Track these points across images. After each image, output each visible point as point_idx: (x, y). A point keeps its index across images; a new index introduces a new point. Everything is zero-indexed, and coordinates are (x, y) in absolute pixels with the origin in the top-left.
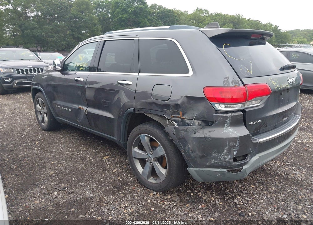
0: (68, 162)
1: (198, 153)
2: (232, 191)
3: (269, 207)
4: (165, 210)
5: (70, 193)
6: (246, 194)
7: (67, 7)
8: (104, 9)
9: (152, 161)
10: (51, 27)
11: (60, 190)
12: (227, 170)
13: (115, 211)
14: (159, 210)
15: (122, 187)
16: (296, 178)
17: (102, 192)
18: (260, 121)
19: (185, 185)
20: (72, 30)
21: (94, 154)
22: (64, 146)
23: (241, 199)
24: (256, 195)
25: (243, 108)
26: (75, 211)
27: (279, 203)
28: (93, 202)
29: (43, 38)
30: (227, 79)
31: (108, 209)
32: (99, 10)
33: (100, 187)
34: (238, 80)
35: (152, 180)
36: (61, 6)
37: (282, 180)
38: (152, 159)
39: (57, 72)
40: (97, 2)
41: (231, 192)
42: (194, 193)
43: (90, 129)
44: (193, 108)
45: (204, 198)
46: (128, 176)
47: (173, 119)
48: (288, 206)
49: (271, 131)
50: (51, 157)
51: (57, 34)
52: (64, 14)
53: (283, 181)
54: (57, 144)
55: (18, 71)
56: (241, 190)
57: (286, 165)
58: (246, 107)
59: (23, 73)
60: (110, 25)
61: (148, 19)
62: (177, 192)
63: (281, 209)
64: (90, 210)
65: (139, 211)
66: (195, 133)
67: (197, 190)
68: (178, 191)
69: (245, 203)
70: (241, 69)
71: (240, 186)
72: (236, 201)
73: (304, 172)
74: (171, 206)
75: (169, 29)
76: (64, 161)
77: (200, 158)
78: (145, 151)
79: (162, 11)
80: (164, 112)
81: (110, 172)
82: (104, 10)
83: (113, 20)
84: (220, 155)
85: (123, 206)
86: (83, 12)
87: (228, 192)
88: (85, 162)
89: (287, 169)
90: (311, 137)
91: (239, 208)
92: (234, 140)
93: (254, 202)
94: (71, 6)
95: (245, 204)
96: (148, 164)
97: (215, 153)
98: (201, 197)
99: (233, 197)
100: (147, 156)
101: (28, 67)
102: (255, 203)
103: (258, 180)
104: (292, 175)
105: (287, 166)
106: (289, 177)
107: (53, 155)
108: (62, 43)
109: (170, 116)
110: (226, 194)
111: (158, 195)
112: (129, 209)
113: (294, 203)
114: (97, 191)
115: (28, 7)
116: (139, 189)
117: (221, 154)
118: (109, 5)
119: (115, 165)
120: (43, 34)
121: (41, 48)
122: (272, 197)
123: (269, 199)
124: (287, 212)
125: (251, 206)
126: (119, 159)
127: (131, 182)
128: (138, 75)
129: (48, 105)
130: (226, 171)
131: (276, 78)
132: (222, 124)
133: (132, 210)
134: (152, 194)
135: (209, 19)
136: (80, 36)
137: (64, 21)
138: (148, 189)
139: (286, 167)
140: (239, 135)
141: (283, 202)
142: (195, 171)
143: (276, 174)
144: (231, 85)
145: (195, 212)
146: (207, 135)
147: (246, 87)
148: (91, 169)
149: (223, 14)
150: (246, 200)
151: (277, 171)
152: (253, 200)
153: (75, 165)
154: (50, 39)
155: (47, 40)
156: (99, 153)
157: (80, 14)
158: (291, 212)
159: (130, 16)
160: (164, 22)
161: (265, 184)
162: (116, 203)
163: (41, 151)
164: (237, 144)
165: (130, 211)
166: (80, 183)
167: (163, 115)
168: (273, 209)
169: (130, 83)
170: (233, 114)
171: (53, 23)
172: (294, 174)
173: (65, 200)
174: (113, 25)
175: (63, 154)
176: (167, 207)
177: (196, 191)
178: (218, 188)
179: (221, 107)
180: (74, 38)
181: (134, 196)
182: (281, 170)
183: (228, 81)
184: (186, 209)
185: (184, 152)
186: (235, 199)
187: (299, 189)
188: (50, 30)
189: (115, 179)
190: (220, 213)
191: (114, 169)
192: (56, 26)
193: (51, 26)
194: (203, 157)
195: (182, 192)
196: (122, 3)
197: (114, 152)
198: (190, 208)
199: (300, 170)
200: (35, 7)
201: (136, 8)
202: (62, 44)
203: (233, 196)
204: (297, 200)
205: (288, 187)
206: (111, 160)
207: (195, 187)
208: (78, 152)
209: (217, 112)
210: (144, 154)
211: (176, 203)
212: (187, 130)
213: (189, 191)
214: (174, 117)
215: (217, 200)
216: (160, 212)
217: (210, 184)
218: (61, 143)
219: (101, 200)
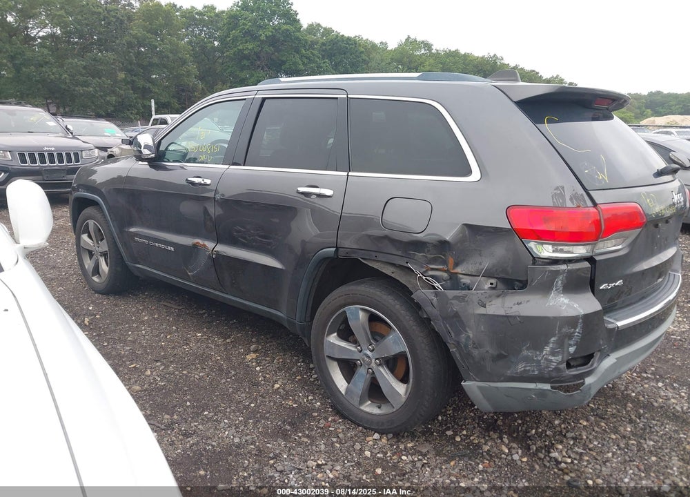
0: (168, 366)
1: (488, 349)
2: (542, 433)
3: (628, 468)
4: (406, 473)
5: (186, 435)
6: (574, 439)
7: (121, 20)
8: (205, 29)
9: (373, 365)
10: (84, 63)
11: (163, 427)
12: (552, 387)
13: (297, 476)
14: (393, 473)
15: (302, 422)
16: (669, 407)
17: (259, 432)
18: (619, 283)
19: (438, 420)
20: (129, 71)
21: (222, 348)
22: (152, 330)
23: (566, 450)
24: (596, 443)
25: (589, 254)
26: (206, 475)
27: (646, 460)
28: (244, 456)
29: (63, 86)
30: (559, 192)
31: (281, 472)
32: (193, 31)
33: (251, 421)
34: (582, 195)
35: (369, 408)
36: (107, 17)
37: (642, 411)
38: (373, 360)
39: (140, 163)
40: (189, 13)
41: (540, 435)
42: (460, 436)
43: (217, 293)
44: (480, 251)
45: (486, 448)
46: (310, 398)
47: (431, 273)
48: (666, 467)
49: (634, 306)
50: (127, 353)
51: (97, 79)
52: (114, 34)
53: (645, 413)
54: (135, 325)
55: (22, 156)
56: (561, 432)
57: (643, 379)
58: (597, 251)
59: (34, 161)
60: (216, 64)
61: (302, 56)
62: (423, 433)
63: (654, 472)
64: (241, 474)
65: (350, 475)
66: (484, 306)
67: (467, 429)
68: (427, 432)
69: (575, 459)
70: (587, 171)
71: (557, 422)
72: (555, 454)
73: (683, 394)
74: (419, 465)
75: (418, 78)
76: (159, 364)
77: (493, 361)
78: (355, 342)
79: (332, 40)
80: (409, 257)
81: (269, 387)
82: (205, 31)
83: (223, 53)
84: (538, 353)
85: (312, 464)
86: (156, 34)
87: (533, 436)
88: (206, 365)
89: (646, 386)
90: (680, 319)
91: (566, 471)
92: (572, 321)
93: (594, 457)
94: (130, 19)
95: (576, 462)
96: (362, 371)
97: (528, 349)
98: (479, 446)
99: (546, 446)
100: (362, 353)
101: (45, 149)
102: (597, 459)
103: (592, 409)
104: (661, 400)
105: (646, 381)
106: (656, 404)
107: (129, 348)
108: (108, 99)
109: (423, 267)
110: (531, 440)
111: (384, 440)
112: (328, 471)
113: (679, 460)
114: (248, 431)
115: (31, 15)
116: (340, 426)
117: (541, 351)
118: (217, 22)
119: (276, 372)
120: (63, 77)
121: (58, 108)
122: (628, 445)
123: (623, 450)
124: (669, 478)
125: (590, 466)
126: (281, 360)
127: (318, 410)
128: (348, 176)
129: (112, 234)
130: (549, 388)
131: (653, 192)
132: (546, 288)
133: (334, 472)
134: (370, 438)
135: (431, 61)
136: (148, 85)
137: (113, 50)
138: (360, 428)
139: (645, 383)
140: (582, 312)
141: (656, 456)
142: (480, 388)
143: (626, 398)
144: (569, 204)
145: (473, 479)
146: (513, 310)
147: (600, 210)
148: (224, 381)
149: (462, 52)
150: (577, 453)
151: (626, 390)
152: (591, 452)
153: (185, 372)
154: (80, 90)
155: (74, 90)
156: (234, 347)
157: (151, 38)
158: (677, 480)
159: (262, 48)
160: (336, 65)
161: (609, 419)
162: (296, 459)
163: (99, 340)
164: (577, 330)
165: (331, 476)
166: (206, 413)
167: (406, 265)
168: (636, 473)
169: (328, 192)
170: (572, 266)
171: (88, 54)
172: (665, 398)
173: (179, 451)
174: (223, 64)
175: (152, 347)
176: (410, 466)
177: (465, 432)
178: (510, 426)
179: (546, 251)
180: (135, 89)
181: (333, 443)
182: (636, 388)
183: (562, 196)
184: (452, 472)
185: (456, 347)
186: (552, 450)
187: (682, 431)
188: (81, 70)
189: (281, 405)
190: (527, 481)
191: (276, 382)
192: (95, 60)
193: (83, 61)
194: (500, 357)
195: (435, 434)
196: (246, 18)
197: (268, 345)
198: (460, 470)
199: (674, 388)
200: (47, 16)
201: (276, 30)
202: (108, 101)
203: (547, 443)
204: (682, 452)
205: (656, 424)
206: (264, 362)
207: (460, 423)
208: (187, 344)
209: (535, 259)
210: (353, 349)
211: (426, 458)
212: (466, 299)
213: (449, 433)
214: (432, 269)
215: (513, 451)
216: (397, 477)
217: (493, 417)
218: (143, 323)
219: (259, 450)
